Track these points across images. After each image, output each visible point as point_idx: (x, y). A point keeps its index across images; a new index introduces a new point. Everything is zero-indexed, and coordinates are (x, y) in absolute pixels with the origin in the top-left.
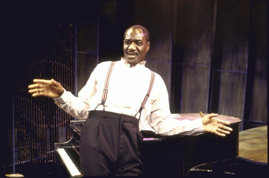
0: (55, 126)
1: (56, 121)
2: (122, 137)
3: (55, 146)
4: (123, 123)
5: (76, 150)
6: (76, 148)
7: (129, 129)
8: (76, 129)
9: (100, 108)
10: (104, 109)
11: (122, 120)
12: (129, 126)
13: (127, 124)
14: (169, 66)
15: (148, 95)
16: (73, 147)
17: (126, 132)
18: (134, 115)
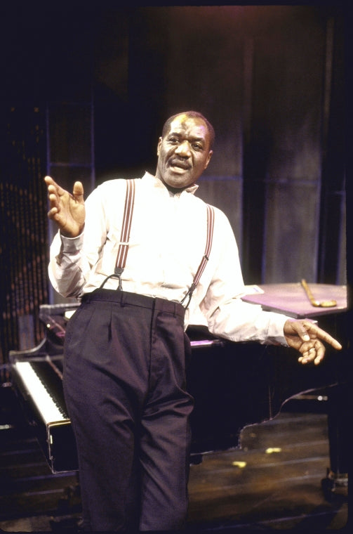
0: (11, 315)
1: (11, 305)
2: (156, 345)
3: (11, 358)
4: (159, 318)
5: (53, 366)
6: (54, 362)
7: (170, 329)
8: (52, 324)
9: (112, 285)
10: (120, 287)
11: (156, 312)
12: (169, 324)
13: (166, 320)
14: (238, 187)
15: (206, 258)
16: (48, 359)
17: (166, 336)
18: (180, 300)
